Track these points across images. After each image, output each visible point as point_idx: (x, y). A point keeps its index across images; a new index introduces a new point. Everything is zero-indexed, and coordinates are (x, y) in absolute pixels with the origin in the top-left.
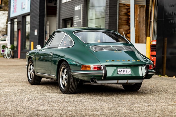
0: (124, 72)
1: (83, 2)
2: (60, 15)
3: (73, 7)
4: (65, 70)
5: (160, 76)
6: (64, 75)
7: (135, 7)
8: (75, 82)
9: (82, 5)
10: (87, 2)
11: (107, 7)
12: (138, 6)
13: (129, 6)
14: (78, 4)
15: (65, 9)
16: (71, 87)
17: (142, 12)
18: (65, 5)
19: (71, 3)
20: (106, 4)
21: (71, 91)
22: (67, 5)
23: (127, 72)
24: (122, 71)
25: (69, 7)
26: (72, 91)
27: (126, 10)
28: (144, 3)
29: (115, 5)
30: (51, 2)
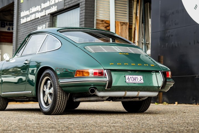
0: (134, 81)
1: (49, 20)
2: (18, 39)
3: (36, 27)
4: (49, 82)
5: (157, 104)
6: (47, 89)
7: (116, 24)
8: (63, 97)
9: (48, 24)
10: (54, 20)
11: (81, 23)
12: (120, 22)
13: (109, 23)
14: (42, 23)
15: (25, 31)
16: (58, 104)
17: (124, 30)
18: (25, 25)
19: (33, 22)
20: (80, 19)
21: (57, 109)
22: (27, 26)
23: (139, 80)
24: (132, 78)
25: (30, 28)
26: (59, 109)
27: (105, 28)
28: (126, 19)
29: (92, 21)
30: (4, 27)
